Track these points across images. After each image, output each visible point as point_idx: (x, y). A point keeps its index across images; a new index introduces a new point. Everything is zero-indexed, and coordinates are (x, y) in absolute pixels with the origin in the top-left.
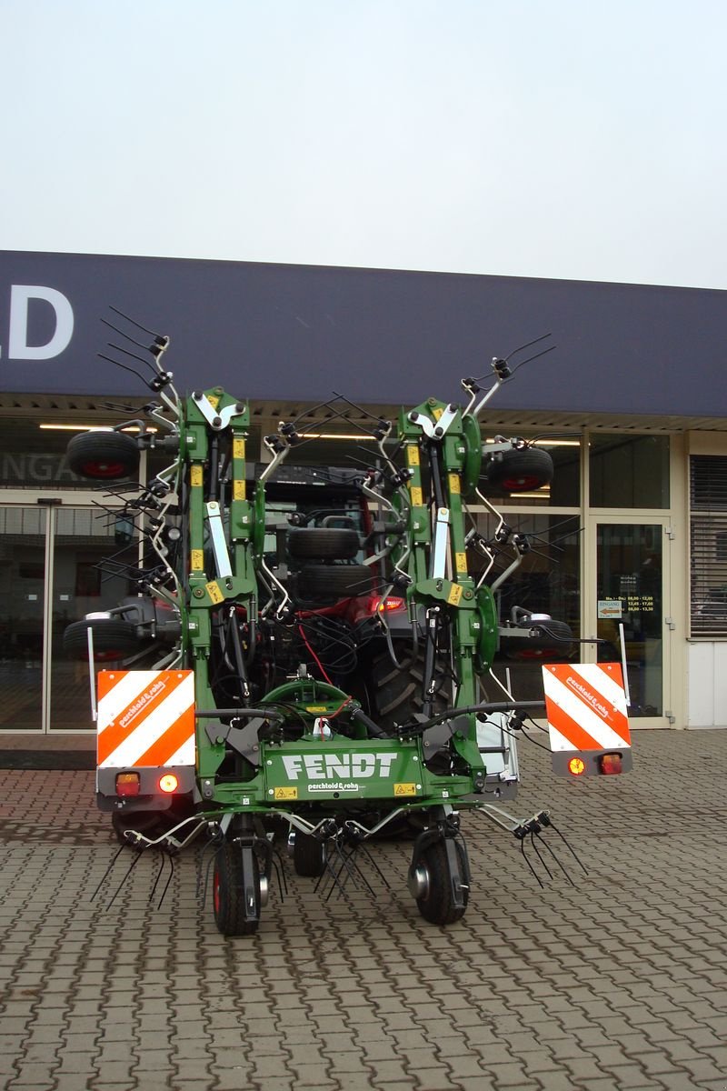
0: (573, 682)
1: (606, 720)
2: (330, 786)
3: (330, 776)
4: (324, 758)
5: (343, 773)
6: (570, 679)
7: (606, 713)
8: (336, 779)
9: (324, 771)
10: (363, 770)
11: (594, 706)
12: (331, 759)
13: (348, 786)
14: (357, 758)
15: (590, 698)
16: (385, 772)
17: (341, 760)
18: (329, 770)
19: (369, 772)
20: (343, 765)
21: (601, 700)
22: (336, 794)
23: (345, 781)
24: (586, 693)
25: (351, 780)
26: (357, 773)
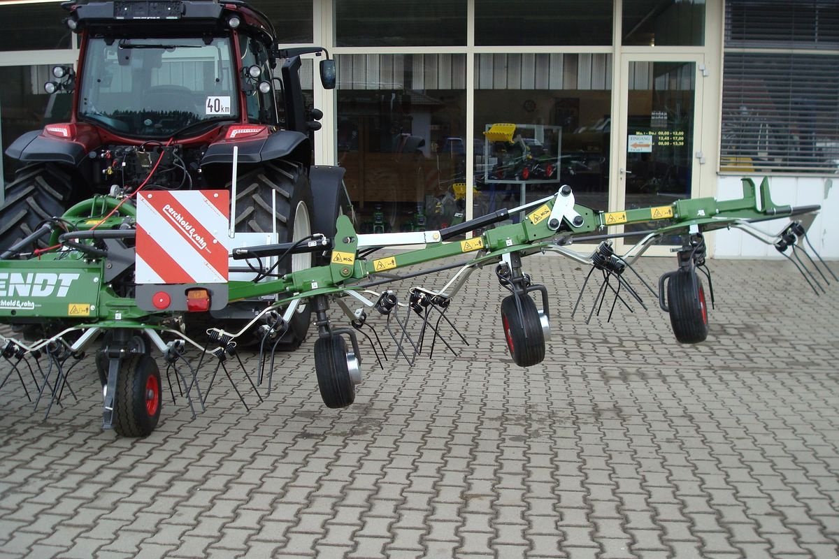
0: (171, 210)
1: (203, 253)
2: (8, 304)
3: (11, 294)
4: (9, 276)
5: (24, 291)
6: (168, 207)
7: (205, 244)
8: (16, 296)
9: (7, 289)
10: (43, 289)
11: (190, 237)
12: (16, 277)
13: (26, 304)
14: (40, 277)
15: (188, 228)
16: (63, 292)
17: (25, 278)
18: (11, 289)
19: (48, 291)
20: (25, 283)
21: (201, 230)
22: (13, 312)
23: (24, 299)
24: (183, 223)
25: (30, 298)
26: (37, 292)
